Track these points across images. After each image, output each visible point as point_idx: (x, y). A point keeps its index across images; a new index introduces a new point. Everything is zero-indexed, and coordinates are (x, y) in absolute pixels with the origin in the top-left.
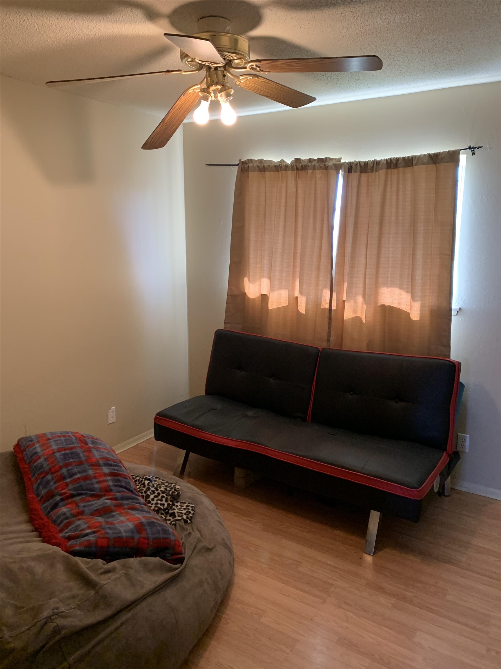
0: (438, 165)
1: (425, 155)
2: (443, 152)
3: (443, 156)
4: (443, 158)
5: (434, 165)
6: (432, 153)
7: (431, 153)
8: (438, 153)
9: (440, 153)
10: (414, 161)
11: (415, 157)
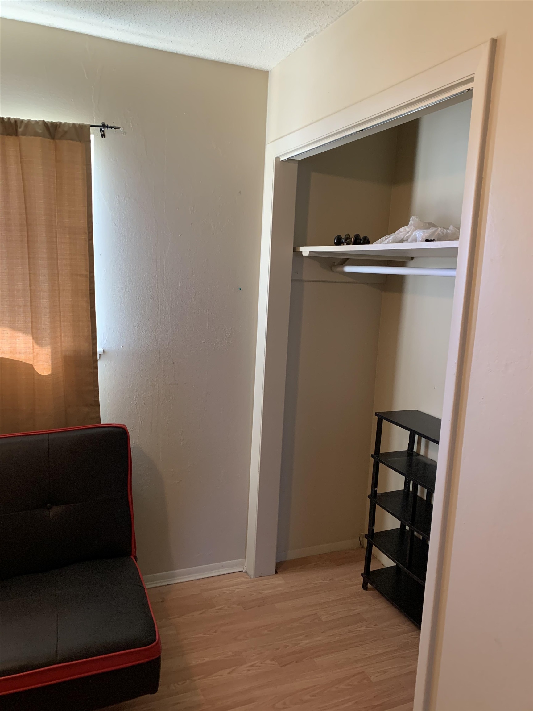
0: (57, 141)
1: (36, 122)
2: (65, 124)
3: (66, 129)
4: (66, 132)
5: (52, 141)
6: (48, 121)
7: (46, 121)
8: (58, 124)
9: (60, 123)
10: (20, 128)
11: (22, 121)
